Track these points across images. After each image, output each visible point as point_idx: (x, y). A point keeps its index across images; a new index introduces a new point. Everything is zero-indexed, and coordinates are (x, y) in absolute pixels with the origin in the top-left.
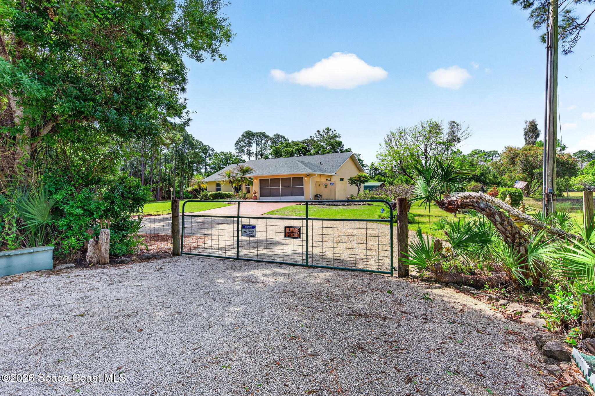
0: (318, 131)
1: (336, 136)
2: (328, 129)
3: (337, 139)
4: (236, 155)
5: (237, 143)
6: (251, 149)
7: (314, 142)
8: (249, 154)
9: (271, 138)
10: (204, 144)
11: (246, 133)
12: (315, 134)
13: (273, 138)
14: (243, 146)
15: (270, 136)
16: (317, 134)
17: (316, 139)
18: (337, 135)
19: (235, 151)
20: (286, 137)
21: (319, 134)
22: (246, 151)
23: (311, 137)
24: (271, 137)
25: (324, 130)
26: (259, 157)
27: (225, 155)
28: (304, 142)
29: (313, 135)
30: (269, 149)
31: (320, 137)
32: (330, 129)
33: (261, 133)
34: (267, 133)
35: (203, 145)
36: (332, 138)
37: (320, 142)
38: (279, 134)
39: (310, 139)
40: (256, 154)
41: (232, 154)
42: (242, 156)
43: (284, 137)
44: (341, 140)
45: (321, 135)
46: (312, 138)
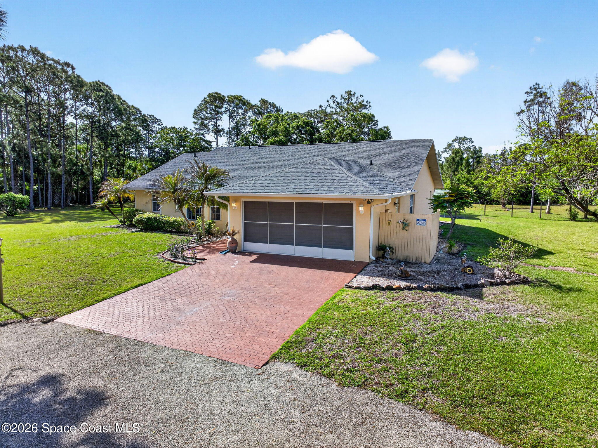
0: (333, 97)
1: (363, 106)
2: (349, 93)
3: (365, 111)
4: (194, 133)
5: (196, 113)
6: (219, 123)
7: (326, 114)
8: (218, 131)
9: (252, 107)
10: (143, 113)
11: (210, 95)
12: (328, 101)
13: (256, 105)
14: (206, 118)
15: (251, 102)
16: (331, 102)
17: (329, 110)
18: (364, 103)
19: (193, 125)
20: (278, 105)
21: (334, 102)
22: (211, 127)
23: (321, 106)
24: (253, 104)
25: (344, 94)
26: (233, 137)
27: (176, 132)
28: (309, 114)
29: (325, 104)
30: (250, 125)
31: (335, 107)
32: (352, 93)
33: (236, 97)
34: (246, 97)
35: (141, 114)
36: (356, 109)
37: (335, 116)
38: (266, 99)
39: (319, 109)
40: (228, 132)
41: (189, 130)
42: (205, 135)
43: (274, 106)
44: (371, 111)
45: (338, 103)
46: (323, 108)
